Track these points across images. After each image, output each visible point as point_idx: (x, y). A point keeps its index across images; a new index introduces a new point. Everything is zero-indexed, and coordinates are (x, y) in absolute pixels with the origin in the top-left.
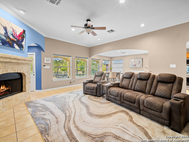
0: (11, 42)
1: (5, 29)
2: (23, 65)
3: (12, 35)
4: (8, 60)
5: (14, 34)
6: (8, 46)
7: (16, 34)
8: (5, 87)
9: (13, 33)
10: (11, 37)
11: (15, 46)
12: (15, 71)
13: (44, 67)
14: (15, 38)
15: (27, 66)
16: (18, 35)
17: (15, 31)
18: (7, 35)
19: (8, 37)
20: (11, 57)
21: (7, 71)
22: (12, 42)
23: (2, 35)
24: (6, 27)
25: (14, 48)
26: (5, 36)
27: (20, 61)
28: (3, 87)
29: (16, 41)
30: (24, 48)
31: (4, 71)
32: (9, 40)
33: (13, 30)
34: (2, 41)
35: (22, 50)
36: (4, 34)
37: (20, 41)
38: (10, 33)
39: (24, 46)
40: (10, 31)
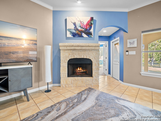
0: (79, 33)
1: (75, 24)
2: (90, 51)
3: (80, 26)
4: (72, 48)
5: (82, 25)
6: (77, 37)
7: (84, 25)
8: (81, 69)
9: (80, 25)
10: (79, 29)
11: (83, 35)
12: (81, 56)
13: (127, 53)
14: (83, 28)
15: (94, 52)
16: (85, 25)
17: (83, 23)
18: (76, 28)
19: (77, 30)
20: (74, 45)
21: (74, 56)
22: (81, 32)
23: (72, 30)
24: (75, 23)
25: (83, 37)
26: (75, 30)
27: (83, 48)
28: (80, 69)
29: (84, 31)
30: (93, 35)
31: (72, 57)
32: (78, 32)
33: (81, 22)
34: (73, 35)
35: (91, 37)
36: (74, 28)
37: (88, 29)
38: (78, 25)
39: (93, 33)
40: (78, 24)
